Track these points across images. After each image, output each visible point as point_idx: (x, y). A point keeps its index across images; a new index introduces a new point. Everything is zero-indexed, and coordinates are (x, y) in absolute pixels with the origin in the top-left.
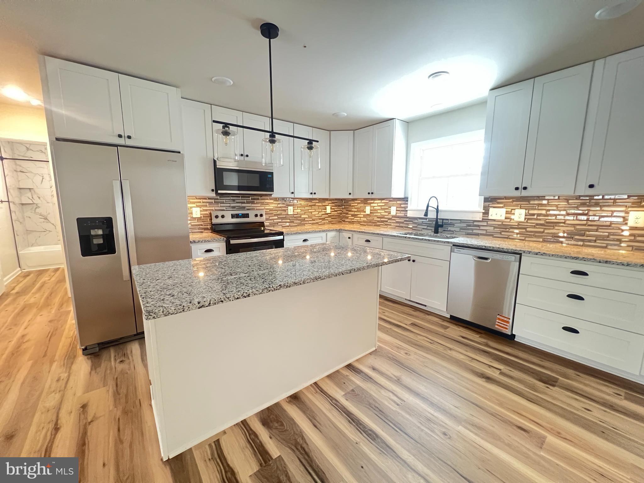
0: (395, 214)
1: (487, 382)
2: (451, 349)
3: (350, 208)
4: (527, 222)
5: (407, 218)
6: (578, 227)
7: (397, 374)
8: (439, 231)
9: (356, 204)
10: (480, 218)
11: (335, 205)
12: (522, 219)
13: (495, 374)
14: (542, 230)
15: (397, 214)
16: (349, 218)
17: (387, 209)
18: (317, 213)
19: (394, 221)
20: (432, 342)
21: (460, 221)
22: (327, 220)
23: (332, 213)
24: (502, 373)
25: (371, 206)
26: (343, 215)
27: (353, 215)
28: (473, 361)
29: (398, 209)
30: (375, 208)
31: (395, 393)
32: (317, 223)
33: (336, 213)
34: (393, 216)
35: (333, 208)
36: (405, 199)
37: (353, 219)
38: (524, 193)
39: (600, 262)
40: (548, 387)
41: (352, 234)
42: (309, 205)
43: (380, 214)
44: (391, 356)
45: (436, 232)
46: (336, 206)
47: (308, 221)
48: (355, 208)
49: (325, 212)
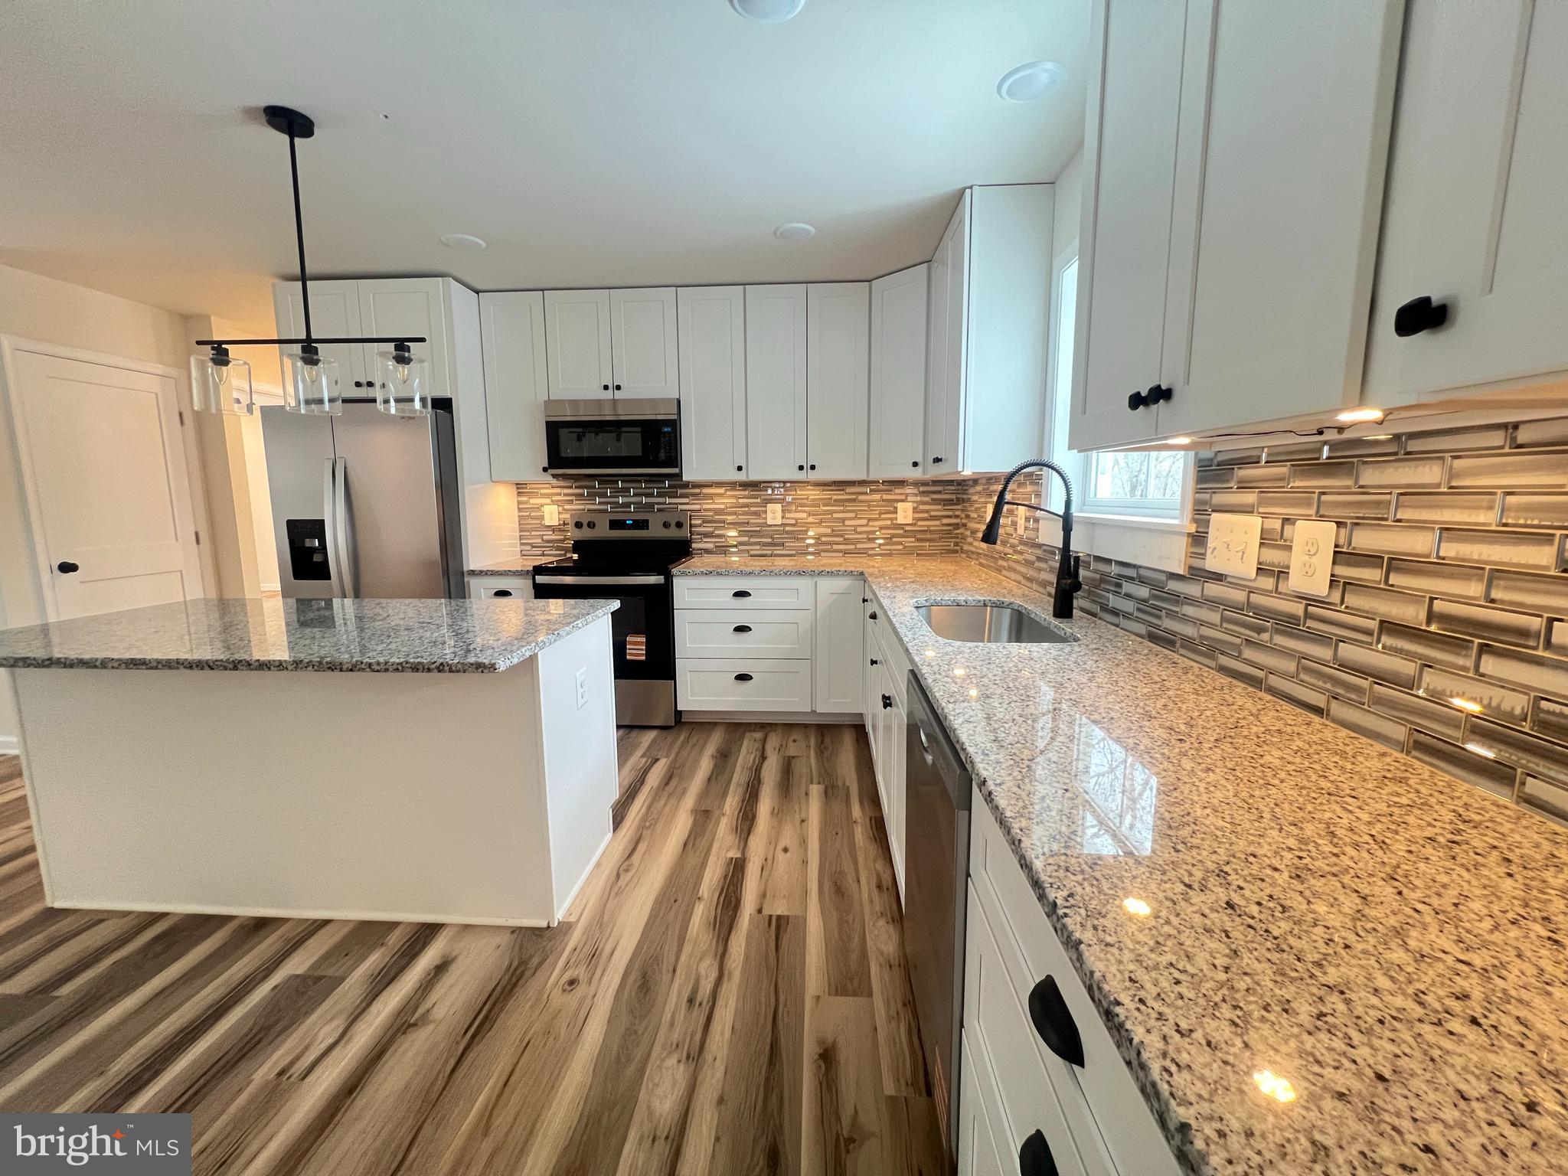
0: (1023, 533)
3: (970, 510)
4: (1339, 605)
5: (1040, 546)
8: (1073, 607)
10: (1183, 563)
11: (933, 500)
12: (1321, 582)
15: (1026, 534)
16: (968, 540)
19: (1022, 558)
22: (900, 543)
23: (922, 523)
26: (960, 530)
27: (972, 533)
29: (1027, 514)
32: (861, 551)
33: (937, 523)
34: (1020, 540)
35: (922, 507)
37: (972, 544)
42: (835, 500)
43: (1003, 531)
45: (1063, 609)
46: (934, 502)
48: (975, 510)
49: (891, 519)
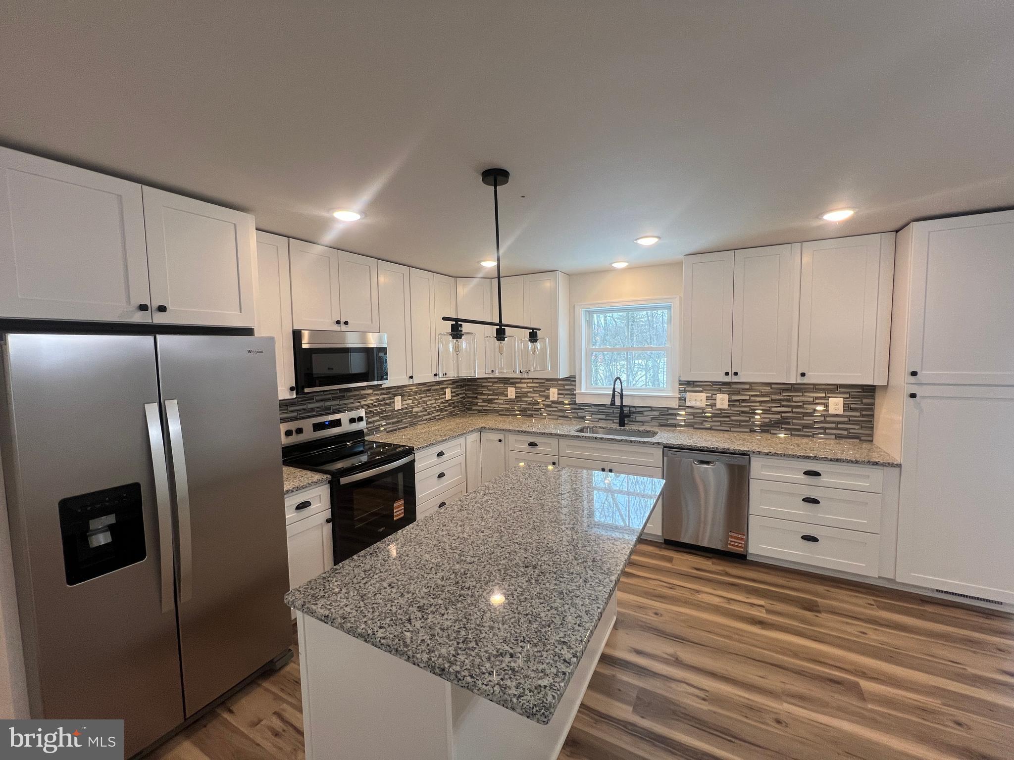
0: (557, 399)
1: (763, 628)
2: (698, 592)
3: (480, 390)
4: (731, 410)
5: (576, 404)
6: (783, 415)
7: (670, 650)
8: (626, 422)
9: (491, 384)
10: (676, 405)
11: (457, 386)
12: (725, 406)
13: (761, 614)
14: (748, 419)
15: (560, 400)
16: (479, 404)
17: (543, 392)
18: (434, 401)
19: (556, 409)
20: (670, 586)
21: (650, 409)
22: (447, 410)
23: (453, 399)
24: (769, 611)
25: (515, 387)
26: (466, 400)
27: (484, 401)
28: (731, 601)
29: (560, 392)
30: (522, 390)
31: (687, 681)
32: (434, 418)
33: (458, 398)
34: (553, 402)
35: (453, 390)
36: (571, 380)
37: (487, 406)
38: (735, 379)
39: (831, 460)
40: (817, 616)
41: (504, 434)
43: (532, 399)
44: (643, 624)
45: (622, 424)
47: (421, 416)
48: (489, 390)
49: (443, 398)
